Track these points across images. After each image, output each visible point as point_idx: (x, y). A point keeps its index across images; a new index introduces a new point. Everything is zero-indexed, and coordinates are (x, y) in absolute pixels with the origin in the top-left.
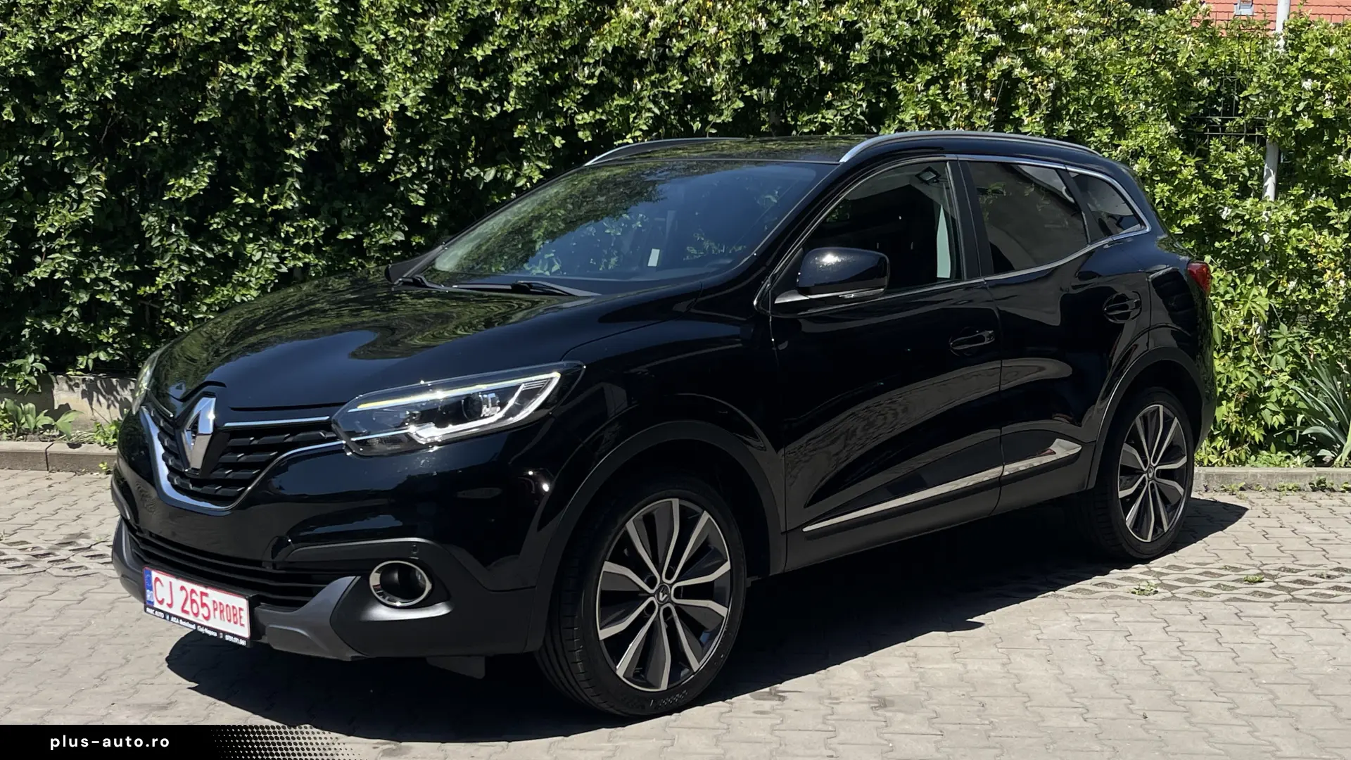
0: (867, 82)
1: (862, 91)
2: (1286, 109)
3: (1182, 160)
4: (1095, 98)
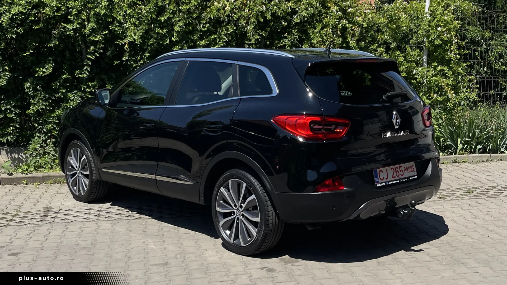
0: (298, 29)
1: (296, 32)
2: (432, 37)
3: (399, 54)
4: (370, 34)
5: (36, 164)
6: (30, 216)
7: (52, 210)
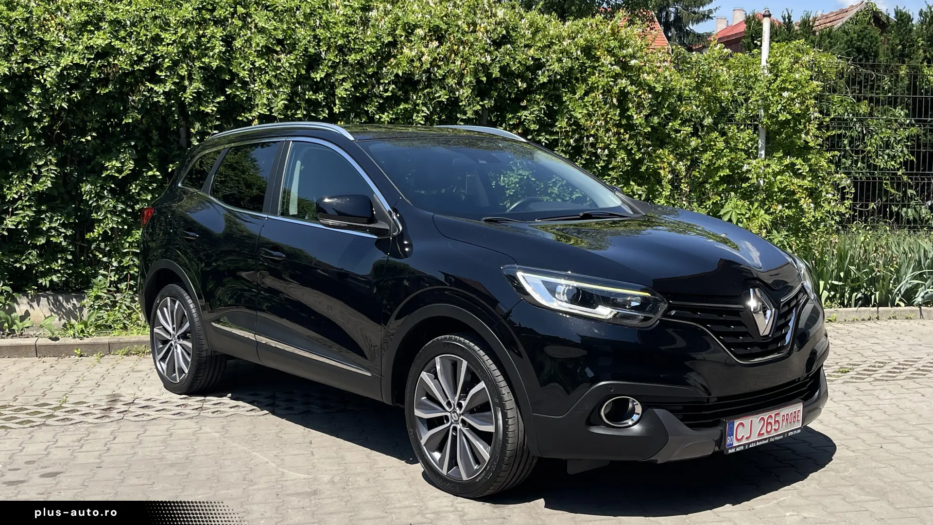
0: (546, 94)
1: (542, 99)
2: (773, 109)
3: (716, 138)
4: (667, 103)
5: (100, 322)
6: (83, 409)
7: (122, 398)
